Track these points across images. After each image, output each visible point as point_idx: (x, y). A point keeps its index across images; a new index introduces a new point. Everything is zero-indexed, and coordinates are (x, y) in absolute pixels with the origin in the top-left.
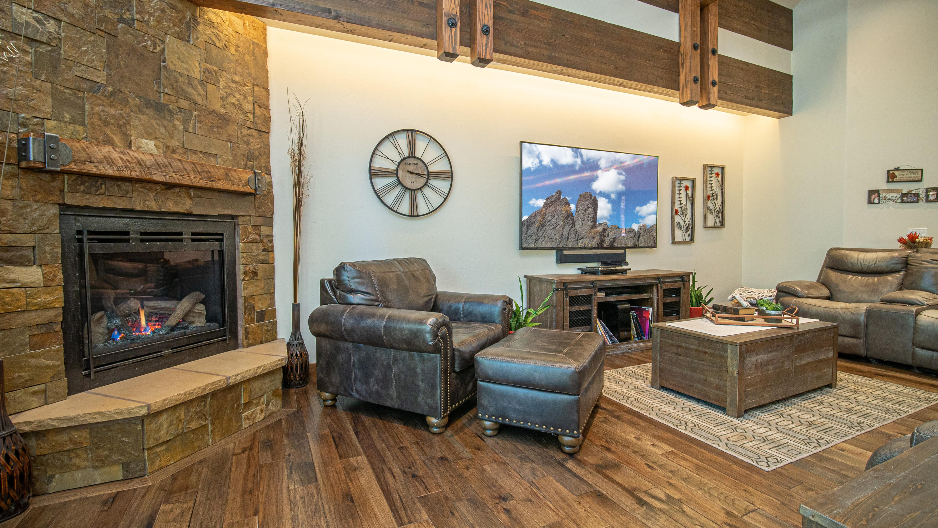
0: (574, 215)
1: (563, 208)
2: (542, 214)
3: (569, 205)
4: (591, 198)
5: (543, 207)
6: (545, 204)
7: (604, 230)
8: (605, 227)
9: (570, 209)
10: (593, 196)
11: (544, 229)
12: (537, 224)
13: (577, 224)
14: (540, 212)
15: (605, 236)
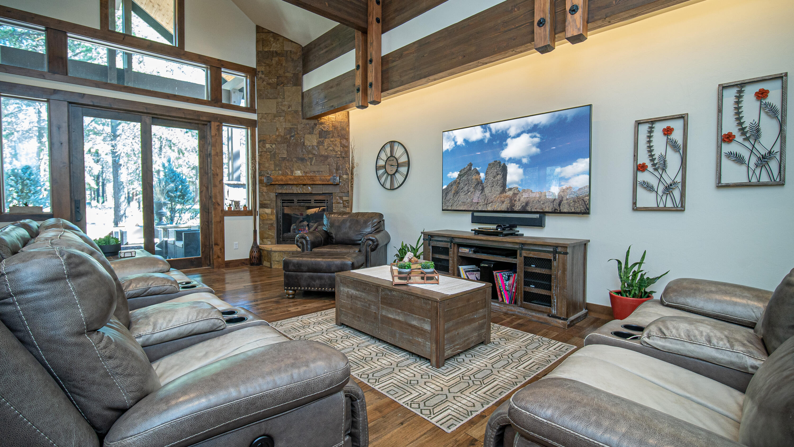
0: (483, 182)
1: (474, 177)
2: (457, 183)
3: (479, 174)
4: (500, 165)
5: (458, 178)
6: (460, 175)
7: (515, 194)
8: (516, 192)
9: (480, 177)
10: (502, 163)
11: (458, 195)
12: (453, 192)
13: (486, 189)
14: (456, 183)
15: (516, 201)
